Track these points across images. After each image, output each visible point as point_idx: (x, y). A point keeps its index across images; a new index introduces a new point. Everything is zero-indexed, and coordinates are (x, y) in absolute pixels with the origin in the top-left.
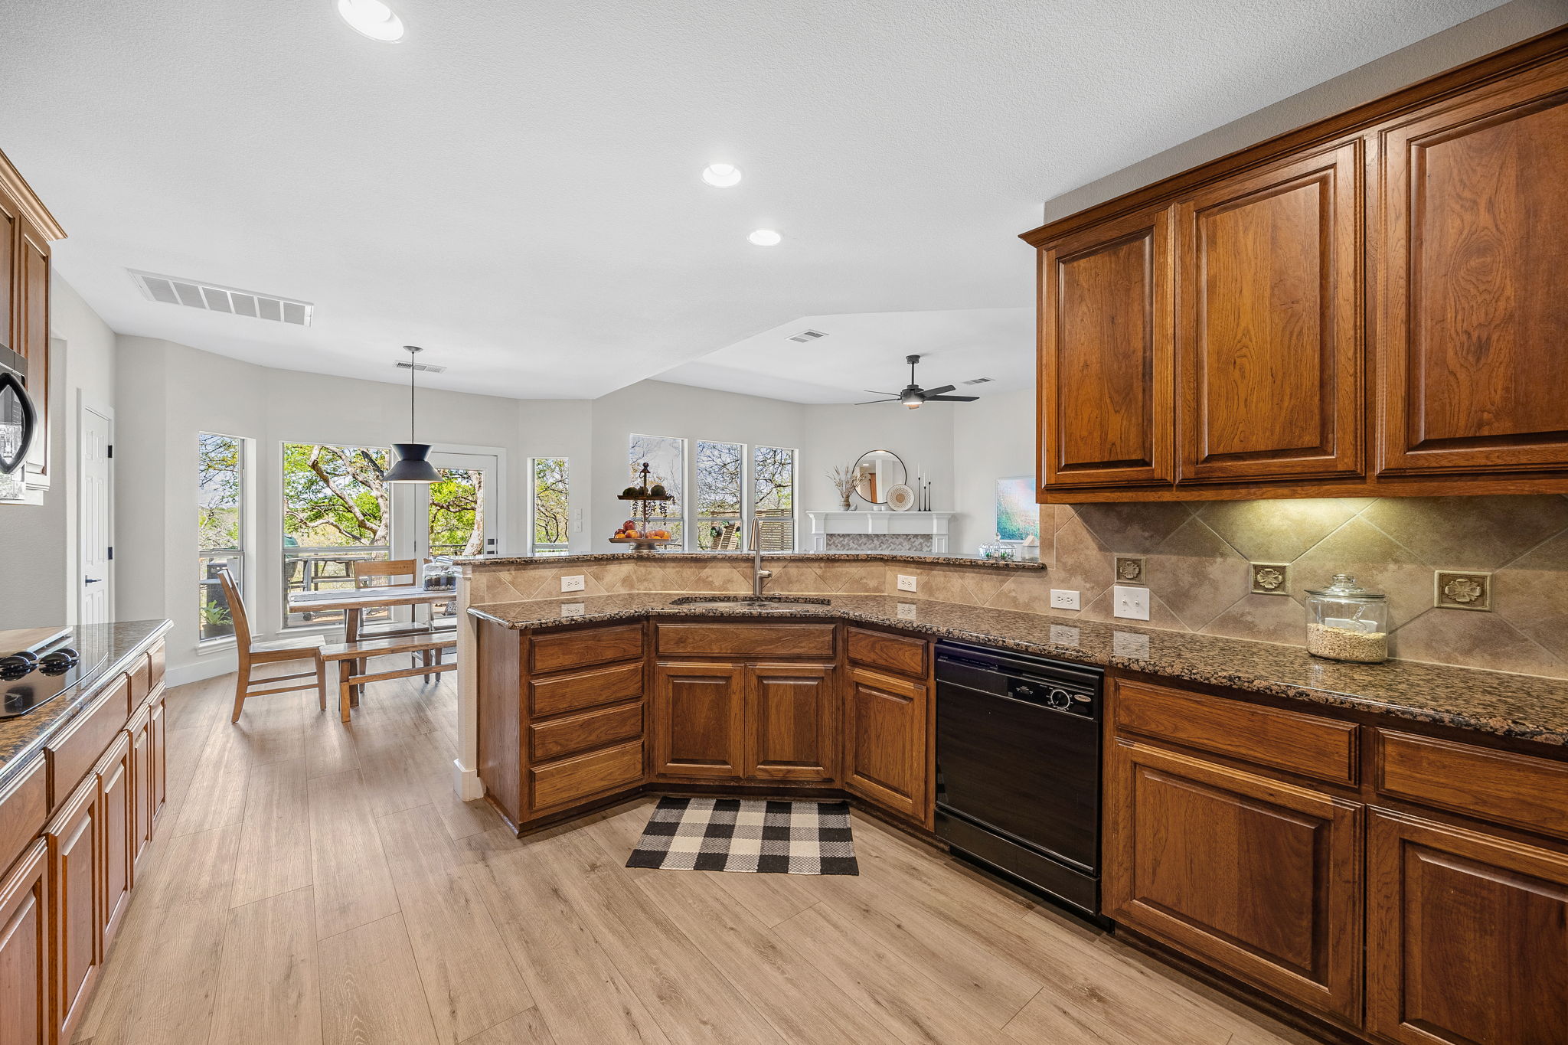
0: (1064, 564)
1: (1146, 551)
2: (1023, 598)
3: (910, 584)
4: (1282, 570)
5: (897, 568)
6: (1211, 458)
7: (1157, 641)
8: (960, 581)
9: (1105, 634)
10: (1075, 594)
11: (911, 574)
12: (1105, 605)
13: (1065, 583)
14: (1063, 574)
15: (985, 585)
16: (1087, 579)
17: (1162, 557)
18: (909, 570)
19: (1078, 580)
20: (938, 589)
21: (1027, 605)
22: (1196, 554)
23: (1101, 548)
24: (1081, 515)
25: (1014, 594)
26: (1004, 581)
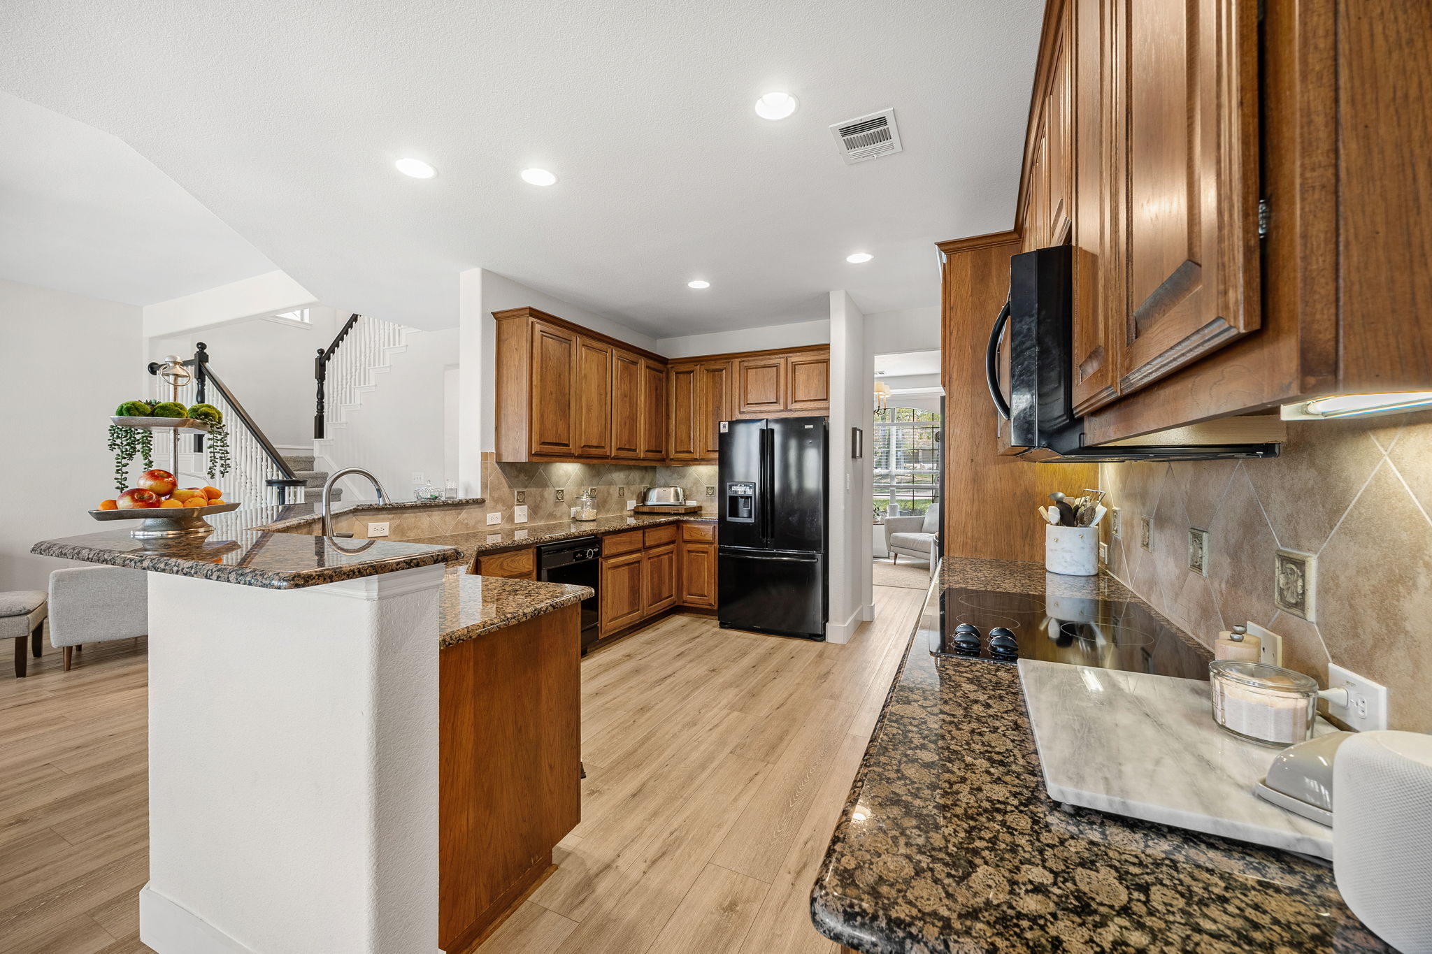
0: (493, 498)
1: (526, 487)
2: (471, 523)
3: (382, 529)
4: (562, 491)
5: (367, 517)
6: (584, 446)
7: (532, 531)
8: (428, 519)
9: (511, 533)
10: (499, 514)
11: (383, 520)
12: (510, 518)
13: (494, 509)
14: (493, 504)
15: (447, 518)
16: (504, 504)
17: (531, 489)
18: (381, 517)
19: (500, 506)
20: (409, 529)
21: (474, 527)
22: (541, 487)
23: (510, 487)
24: (501, 468)
25: (466, 521)
26: (460, 514)
